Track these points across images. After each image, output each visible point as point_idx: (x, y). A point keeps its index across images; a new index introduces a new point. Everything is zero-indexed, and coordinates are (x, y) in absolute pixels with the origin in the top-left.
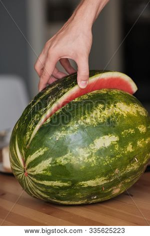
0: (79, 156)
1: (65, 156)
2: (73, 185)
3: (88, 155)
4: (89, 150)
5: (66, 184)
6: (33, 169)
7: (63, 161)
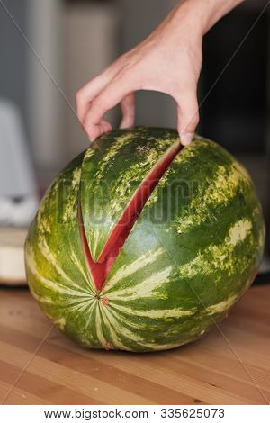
0: (213, 259)
1: (194, 262)
2: (197, 313)
3: (224, 257)
4: (225, 248)
5: (188, 313)
6: (130, 290)
7: (190, 271)
